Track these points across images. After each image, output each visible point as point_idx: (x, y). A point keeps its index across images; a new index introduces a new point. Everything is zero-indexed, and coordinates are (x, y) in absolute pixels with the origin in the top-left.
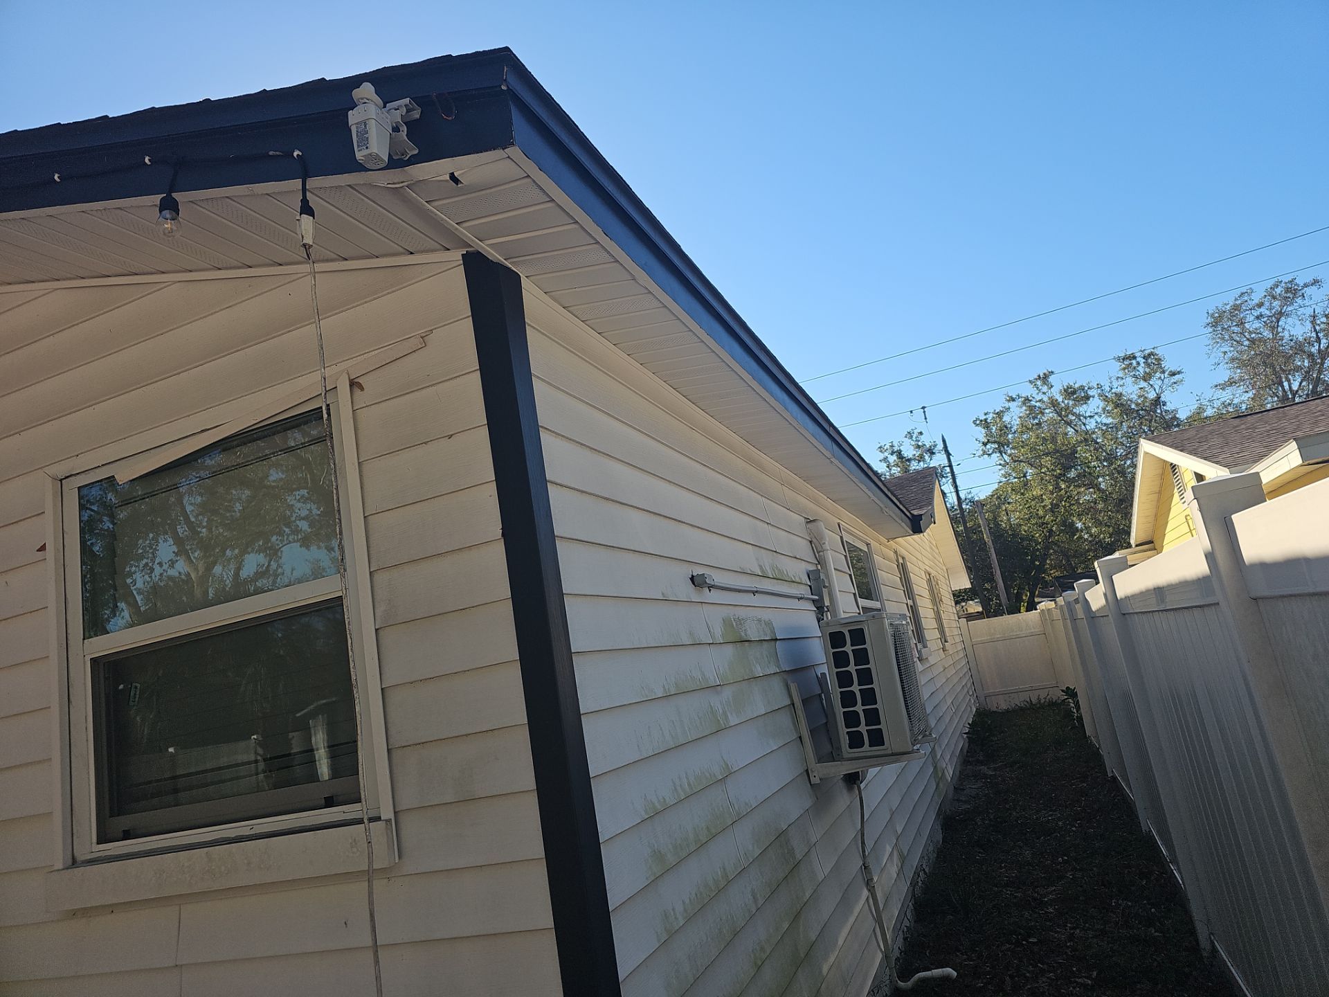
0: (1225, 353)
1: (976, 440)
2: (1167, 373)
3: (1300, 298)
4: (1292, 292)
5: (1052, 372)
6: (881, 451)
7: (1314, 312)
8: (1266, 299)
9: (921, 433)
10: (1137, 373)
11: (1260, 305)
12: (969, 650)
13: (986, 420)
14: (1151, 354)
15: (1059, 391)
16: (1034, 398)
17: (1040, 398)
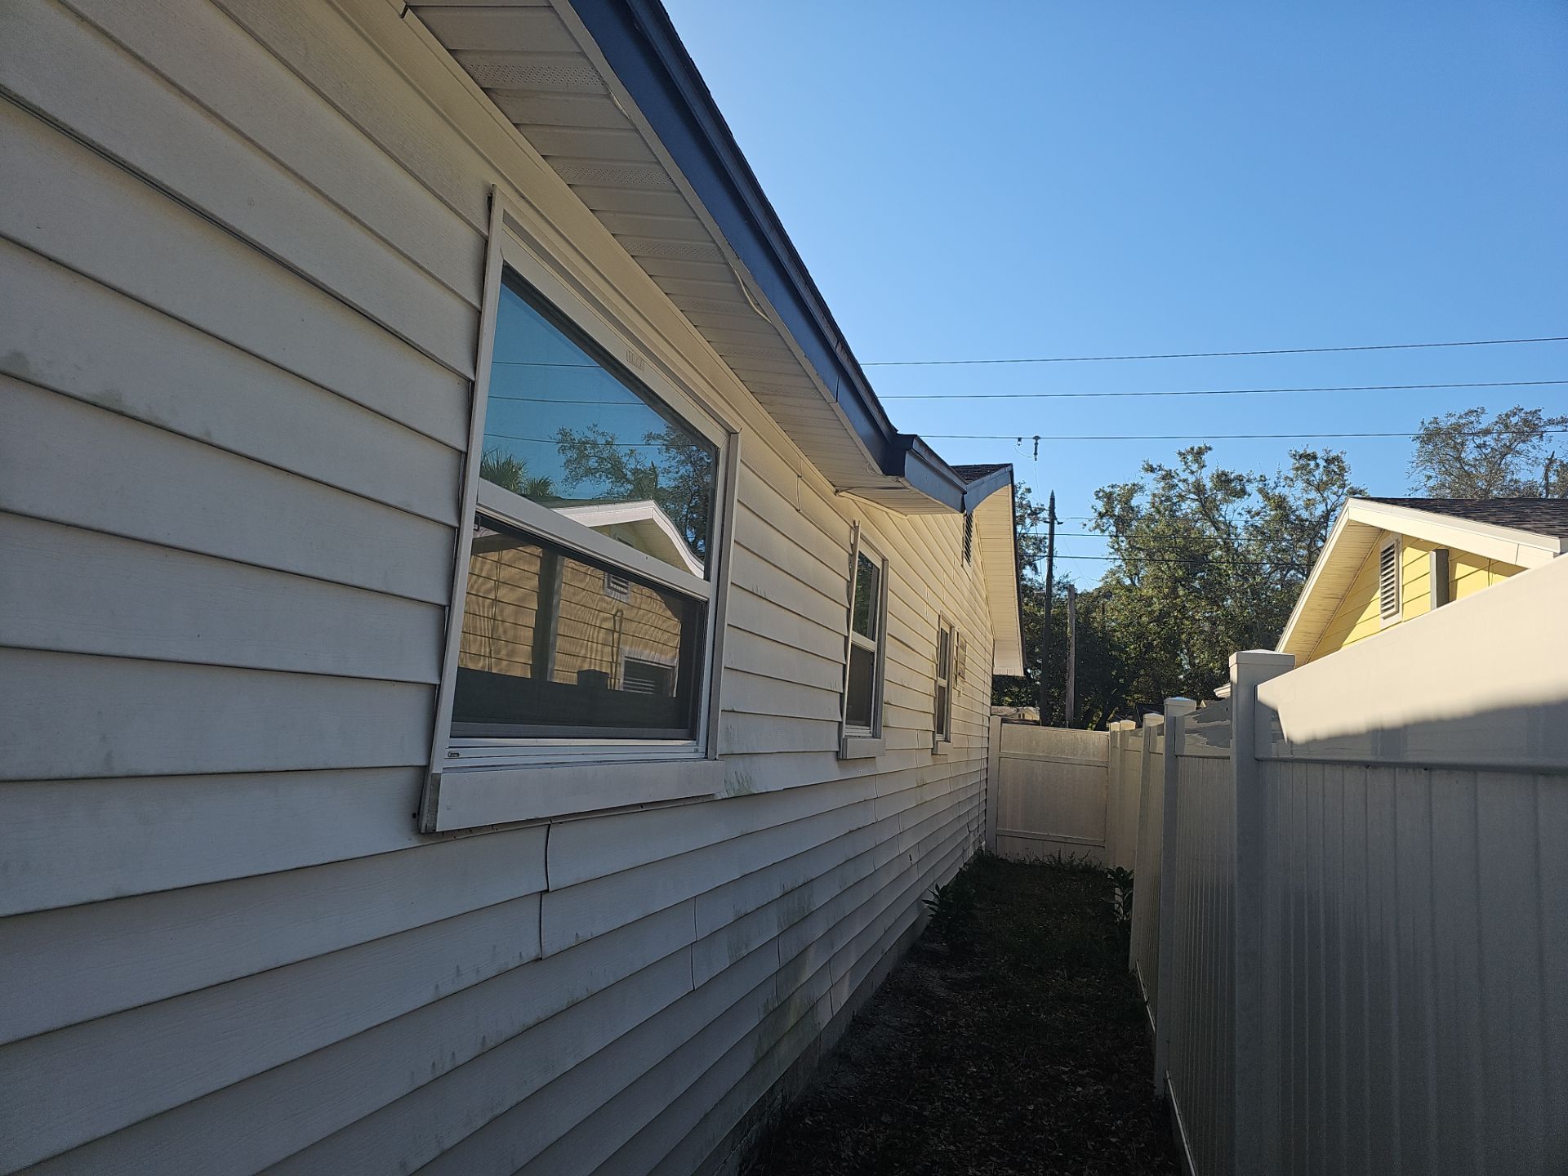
0: (1429, 478)
1: (1093, 507)
2: (1346, 489)
3: (1537, 437)
4: (1530, 427)
5: (1210, 449)
7: (1553, 456)
8: (1496, 427)
9: (1029, 491)
10: (1312, 478)
11: (1487, 432)
12: (994, 762)
13: (1111, 493)
14: (1337, 459)
15: (1210, 475)
16: (1178, 475)
17: (1185, 478)
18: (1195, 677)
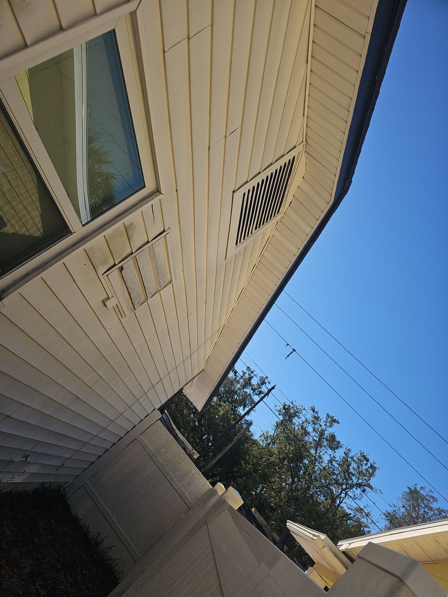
5: (339, 423)
6: (247, 369)
14: (375, 468)
15: (330, 432)
16: (320, 421)
17: (322, 425)
18: (259, 497)
